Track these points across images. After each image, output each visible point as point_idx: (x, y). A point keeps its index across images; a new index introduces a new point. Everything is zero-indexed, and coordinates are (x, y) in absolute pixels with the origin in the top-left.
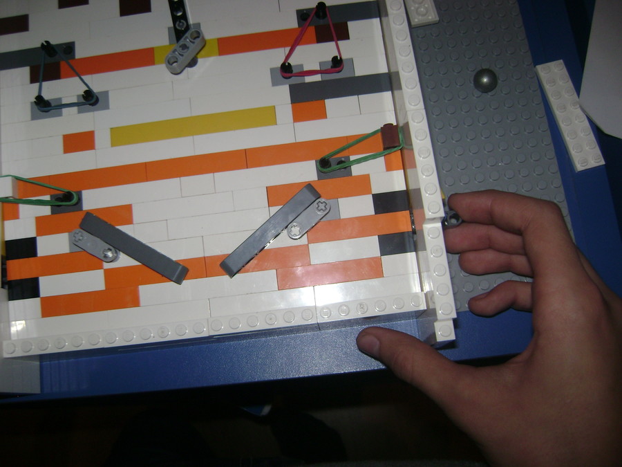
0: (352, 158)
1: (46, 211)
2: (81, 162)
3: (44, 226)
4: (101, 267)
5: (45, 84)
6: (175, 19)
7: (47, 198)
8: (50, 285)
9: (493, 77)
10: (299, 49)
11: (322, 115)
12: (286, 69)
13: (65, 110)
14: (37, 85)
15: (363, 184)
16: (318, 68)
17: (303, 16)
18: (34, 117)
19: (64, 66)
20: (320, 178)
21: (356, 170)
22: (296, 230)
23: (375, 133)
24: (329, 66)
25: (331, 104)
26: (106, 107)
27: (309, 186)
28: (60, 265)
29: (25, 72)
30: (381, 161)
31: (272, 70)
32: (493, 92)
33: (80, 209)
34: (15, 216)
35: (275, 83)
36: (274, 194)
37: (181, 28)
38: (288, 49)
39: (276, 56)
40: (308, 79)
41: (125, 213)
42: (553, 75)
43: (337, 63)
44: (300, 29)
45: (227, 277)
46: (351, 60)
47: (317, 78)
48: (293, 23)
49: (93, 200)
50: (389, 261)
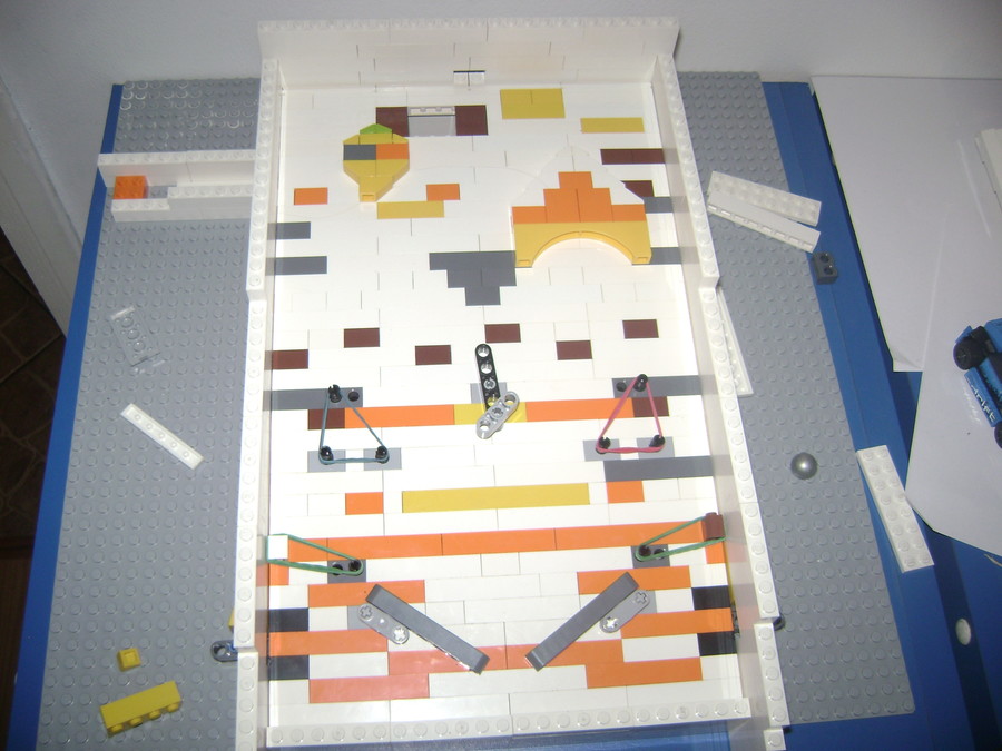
0: (671, 547)
1: (321, 578)
2: (365, 526)
3: (317, 596)
4: (384, 649)
5: (328, 432)
6: (484, 377)
7: (324, 564)
8: (322, 666)
9: (813, 462)
10: (616, 421)
11: (638, 497)
12: (604, 444)
13: (349, 466)
14: (318, 432)
15: (681, 577)
16: (635, 446)
17: (620, 386)
18: (310, 469)
19: (349, 413)
20: (635, 566)
21: (675, 561)
22: (611, 624)
23: (696, 521)
24: (647, 446)
25: (649, 486)
26: (399, 466)
27: (627, 575)
28: (335, 643)
29: (303, 415)
30: (702, 552)
31: (586, 444)
32: (810, 480)
33: (364, 579)
34: (284, 581)
35: (588, 458)
36: (586, 581)
37: (490, 389)
38: (605, 421)
39: (592, 429)
40: (624, 457)
41: (417, 589)
42: (876, 461)
43: (658, 442)
44: (618, 400)
45: (534, 670)
46: (671, 438)
47: (635, 456)
48: (608, 392)
49: (379, 570)
50: (708, 662)
